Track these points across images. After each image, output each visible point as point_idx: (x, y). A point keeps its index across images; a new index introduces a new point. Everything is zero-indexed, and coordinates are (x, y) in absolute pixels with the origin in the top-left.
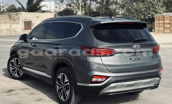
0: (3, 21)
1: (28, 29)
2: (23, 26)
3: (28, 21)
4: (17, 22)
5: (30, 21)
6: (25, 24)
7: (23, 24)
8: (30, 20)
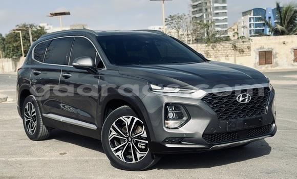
0: (223, 53)
1: (266, 64)
2: (256, 59)
3: (265, 50)
4: (247, 52)
5: (270, 50)
6: (259, 56)
7: (256, 57)
8: (268, 49)
